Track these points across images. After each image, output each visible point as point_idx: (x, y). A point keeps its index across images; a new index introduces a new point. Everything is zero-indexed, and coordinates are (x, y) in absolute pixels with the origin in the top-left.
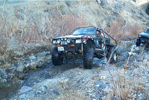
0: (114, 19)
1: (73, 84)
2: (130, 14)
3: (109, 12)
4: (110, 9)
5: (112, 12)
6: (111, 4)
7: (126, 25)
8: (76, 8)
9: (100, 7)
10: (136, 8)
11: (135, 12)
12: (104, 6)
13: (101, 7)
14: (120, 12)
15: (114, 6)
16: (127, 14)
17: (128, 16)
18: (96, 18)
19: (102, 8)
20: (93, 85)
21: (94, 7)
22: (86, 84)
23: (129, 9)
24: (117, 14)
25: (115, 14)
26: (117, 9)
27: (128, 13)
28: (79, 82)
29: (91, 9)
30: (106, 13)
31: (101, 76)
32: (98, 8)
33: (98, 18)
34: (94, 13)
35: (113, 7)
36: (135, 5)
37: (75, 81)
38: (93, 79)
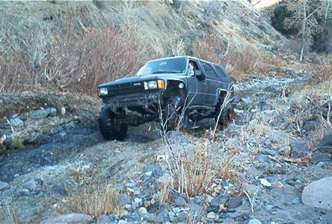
0: (201, 37)
1: (101, 174)
2: (238, 28)
3: (190, 23)
4: (194, 17)
5: (198, 22)
6: (196, 6)
7: (227, 52)
8: (117, 12)
9: (170, 12)
10: (251, 15)
11: (248, 24)
12: (180, 10)
13: (173, 10)
14: (217, 22)
15: (203, 10)
16: (232, 28)
17: (233, 31)
18: (162, 37)
19: (175, 14)
20: (140, 173)
21: (157, 11)
22: (126, 172)
23: (236, 17)
24: (209, 26)
25: (205, 26)
26: (208, 15)
27: (233, 24)
28: (112, 169)
29: (152, 14)
30: (184, 25)
31: (159, 154)
32: (167, 13)
33: (167, 36)
34: (157, 25)
35: (200, 11)
36: (249, 7)
37: (105, 167)
38: (142, 161)
